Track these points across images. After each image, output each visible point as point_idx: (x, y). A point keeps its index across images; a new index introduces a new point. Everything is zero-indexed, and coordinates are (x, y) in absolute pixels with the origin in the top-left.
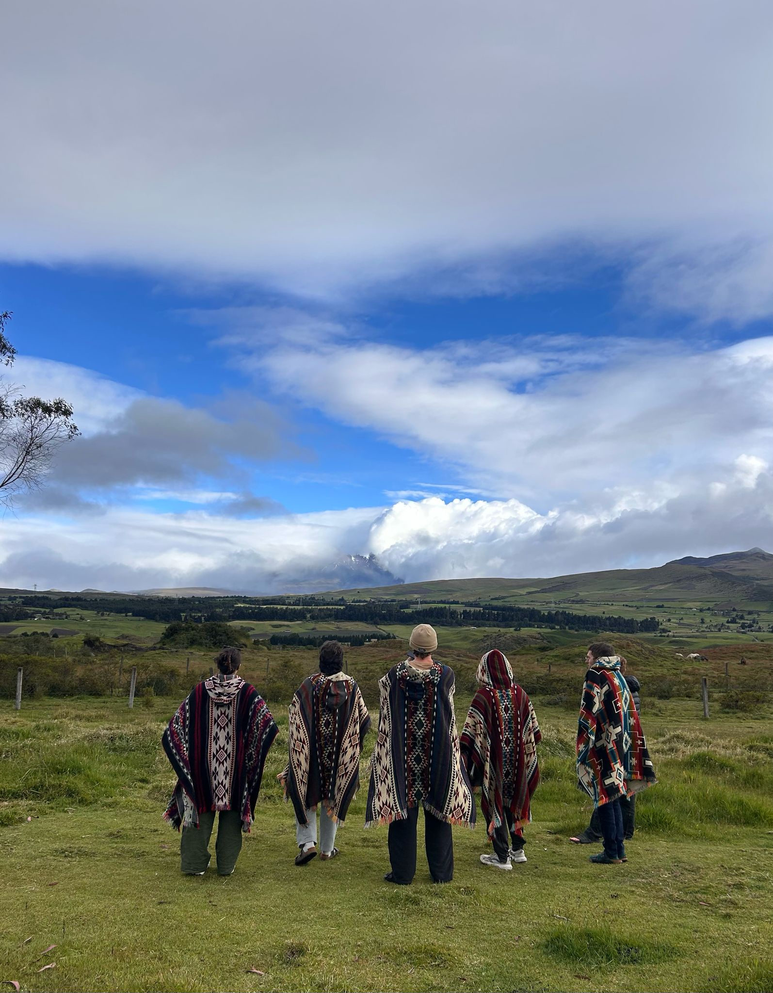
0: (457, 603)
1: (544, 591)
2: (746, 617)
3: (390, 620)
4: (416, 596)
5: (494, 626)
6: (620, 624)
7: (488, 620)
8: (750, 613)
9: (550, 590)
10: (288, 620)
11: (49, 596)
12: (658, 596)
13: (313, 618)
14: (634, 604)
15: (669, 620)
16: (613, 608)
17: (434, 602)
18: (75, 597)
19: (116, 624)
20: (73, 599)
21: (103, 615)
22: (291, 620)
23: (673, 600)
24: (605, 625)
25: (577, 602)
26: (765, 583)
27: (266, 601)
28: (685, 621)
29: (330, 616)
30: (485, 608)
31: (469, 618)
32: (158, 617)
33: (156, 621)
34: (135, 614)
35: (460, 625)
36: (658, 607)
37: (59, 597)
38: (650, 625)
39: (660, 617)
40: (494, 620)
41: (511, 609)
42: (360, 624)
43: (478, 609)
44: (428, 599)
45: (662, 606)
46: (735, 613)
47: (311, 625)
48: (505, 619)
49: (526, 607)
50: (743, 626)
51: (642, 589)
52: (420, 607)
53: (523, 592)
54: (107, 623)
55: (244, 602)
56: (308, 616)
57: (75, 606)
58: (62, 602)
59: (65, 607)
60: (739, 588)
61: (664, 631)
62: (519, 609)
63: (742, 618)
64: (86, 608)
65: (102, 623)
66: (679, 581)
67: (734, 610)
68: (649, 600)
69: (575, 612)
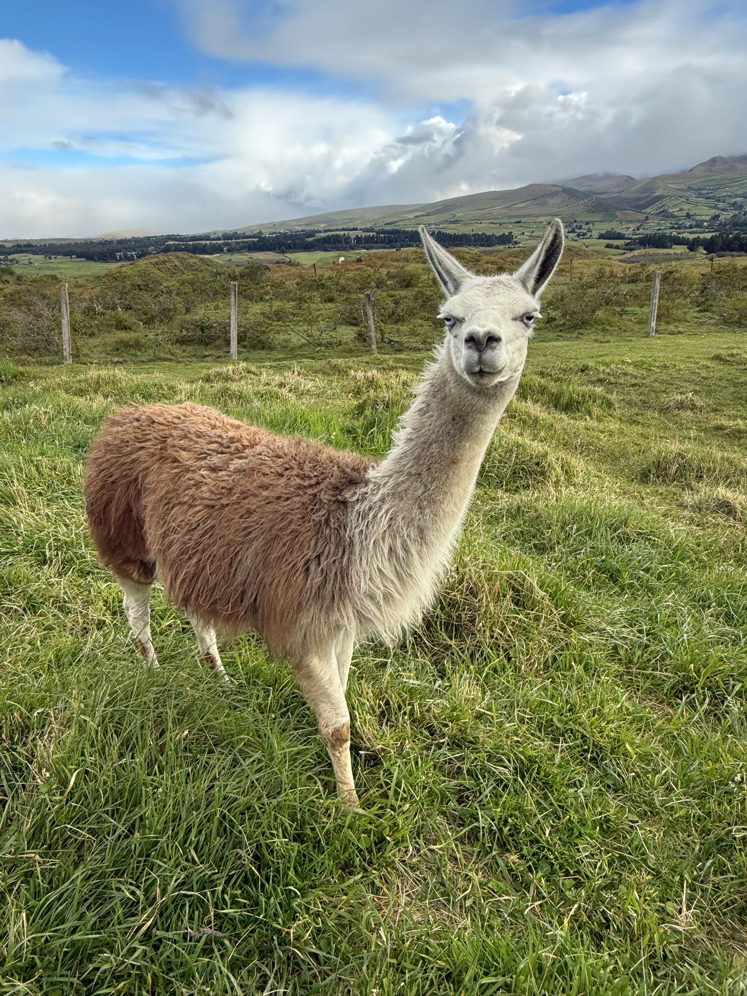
0: (356, 229)
1: (428, 215)
2: (584, 227)
3: (295, 248)
4: (323, 225)
5: (381, 248)
6: (482, 239)
7: (377, 243)
8: (587, 223)
9: (434, 213)
10: (208, 254)
11: (5, 244)
12: (517, 213)
13: (229, 251)
14: (498, 221)
15: (523, 234)
16: (482, 225)
17: (337, 230)
18: (26, 243)
19: (61, 266)
20: (25, 246)
21: (50, 258)
22: (211, 254)
23: (529, 216)
24: (471, 241)
25: (453, 222)
26: (604, 196)
27: (194, 238)
28: (536, 234)
29: (244, 248)
30: (378, 233)
31: (361, 243)
32: (96, 257)
33: (95, 261)
34: (79, 256)
35: (353, 249)
36: (516, 222)
37: (13, 244)
38: (506, 239)
39: (516, 232)
40: (382, 243)
41: (397, 232)
42: (270, 253)
43: (371, 234)
44: (332, 228)
45: (520, 222)
46: (575, 224)
47: (227, 257)
48: (390, 241)
49: (410, 229)
50: (578, 236)
51: (508, 207)
52: (323, 235)
53: (411, 216)
54: (52, 265)
55: (175, 239)
56: (225, 249)
57: (27, 252)
58: (14, 249)
59: (18, 253)
60: (582, 202)
61: (516, 243)
62: (405, 232)
63: (580, 228)
64: (37, 253)
65: (48, 265)
66: (535, 199)
67: (575, 221)
68: (510, 217)
69: (449, 232)
